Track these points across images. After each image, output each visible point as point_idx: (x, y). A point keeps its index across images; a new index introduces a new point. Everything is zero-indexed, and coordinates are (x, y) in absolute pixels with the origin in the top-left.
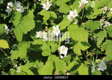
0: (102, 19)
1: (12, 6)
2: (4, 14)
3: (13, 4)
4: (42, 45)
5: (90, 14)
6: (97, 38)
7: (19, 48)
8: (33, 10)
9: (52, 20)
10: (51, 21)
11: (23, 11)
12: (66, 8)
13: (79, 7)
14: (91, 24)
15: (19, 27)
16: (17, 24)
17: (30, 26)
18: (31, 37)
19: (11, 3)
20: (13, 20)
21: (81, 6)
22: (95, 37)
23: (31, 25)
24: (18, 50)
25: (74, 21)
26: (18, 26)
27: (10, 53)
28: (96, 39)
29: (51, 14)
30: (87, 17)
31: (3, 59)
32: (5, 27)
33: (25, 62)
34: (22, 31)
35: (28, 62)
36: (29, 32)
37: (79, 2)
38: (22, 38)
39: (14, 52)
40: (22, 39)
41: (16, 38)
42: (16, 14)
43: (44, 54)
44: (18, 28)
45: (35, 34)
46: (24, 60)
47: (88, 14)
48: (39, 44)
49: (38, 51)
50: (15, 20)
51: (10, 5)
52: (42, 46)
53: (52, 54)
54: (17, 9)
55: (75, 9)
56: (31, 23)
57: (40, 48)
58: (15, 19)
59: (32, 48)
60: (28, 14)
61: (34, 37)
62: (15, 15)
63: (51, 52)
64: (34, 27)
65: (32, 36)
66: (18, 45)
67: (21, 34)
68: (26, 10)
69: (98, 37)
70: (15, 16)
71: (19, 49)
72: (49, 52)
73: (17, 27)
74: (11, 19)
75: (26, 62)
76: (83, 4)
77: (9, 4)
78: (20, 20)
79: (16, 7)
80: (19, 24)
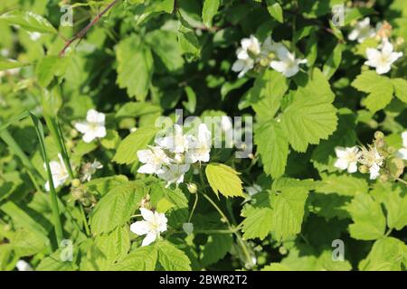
1: (257, 50)
3: (261, 46)
4: (352, 197)
7: (274, 200)
11: (295, 70)
15: (276, 126)
16: (272, 113)
17: (319, 124)
18: (316, 165)
19: (255, 39)
20: (257, 98)
23: (322, 122)
24: (270, 207)
26: (271, 121)
27: (242, 215)
31: (212, 234)
33: (283, 251)
34: (285, 139)
35: (295, 252)
36: (311, 148)
38: (284, 164)
39: (254, 211)
40: (284, 169)
41: (263, 162)
42: (266, 81)
43: (356, 232)
44: (272, 128)
45: (330, 157)
46: (281, 245)
48: (340, 193)
49: (336, 217)
50: (264, 100)
51: (251, 46)
52: (350, 202)
53: (389, 236)
54: (274, 64)
56: (321, 116)
57: (343, 208)
58: (264, 97)
59: (314, 204)
60: (310, 81)
61: (327, 164)
62: (263, 85)
63: (387, 228)
64: (335, 129)
65: (319, 162)
66: (270, 189)
67: (280, 149)
68: (304, 67)
70: (265, 87)
71: (273, 205)
72: (377, 227)
73: (267, 127)
75: (288, 252)
77: (246, 43)
78: (283, 102)
79: (272, 56)
80: (276, 116)
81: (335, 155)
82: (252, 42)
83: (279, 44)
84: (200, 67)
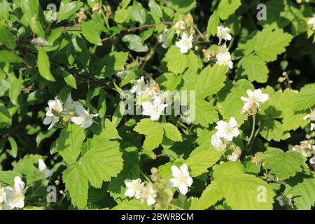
0: (306, 142)
1: (60, 109)
2: (35, 127)
3: (63, 105)
5: (271, 127)
6: (294, 200)
8: (116, 120)
9: (166, 145)
10: (164, 146)
11: (90, 122)
12: (205, 112)
13: (244, 111)
14: (279, 159)
15: (78, 168)
16: (75, 157)
17: (110, 166)
18: (112, 194)
19: (58, 101)
20: (63, 147)
21: (247, 110)
22: (290, 196)
23: (112, 164)
25: (229, 152)
26: (75, 164)
28: (293, 202)
29: (166, 129)
30: (264, 134)
32: (40, 165)
34: (86, 178)
36: (105, 184)
37: (242, 98)
38: (86, 197)
41: (71, 196)
42: (69, 132)
44: (76, 169)
45: (122, 187)
47: (265, 127)
50: (68, 148)
54: (74, 119)
55: (231, 118)
56: (111, 159)
58: (68, 145)
60: (103, 130)
61: (120, 193)
62: (67, 135)
64: (121, 168)
65: (113, 192)
67: (83, 186)
68: (98, 119)
69: (299, 196)
70: (69, 137)
73: (73, 168)
74: (57, 145)
76: (255, 104)
77: (51, 104)
78: (82, 149)
79: (72, 113)
80: (78, 159)
81: (125, 186)
82: (57, 102)
83: (77, 102)
84: (20, 119)
